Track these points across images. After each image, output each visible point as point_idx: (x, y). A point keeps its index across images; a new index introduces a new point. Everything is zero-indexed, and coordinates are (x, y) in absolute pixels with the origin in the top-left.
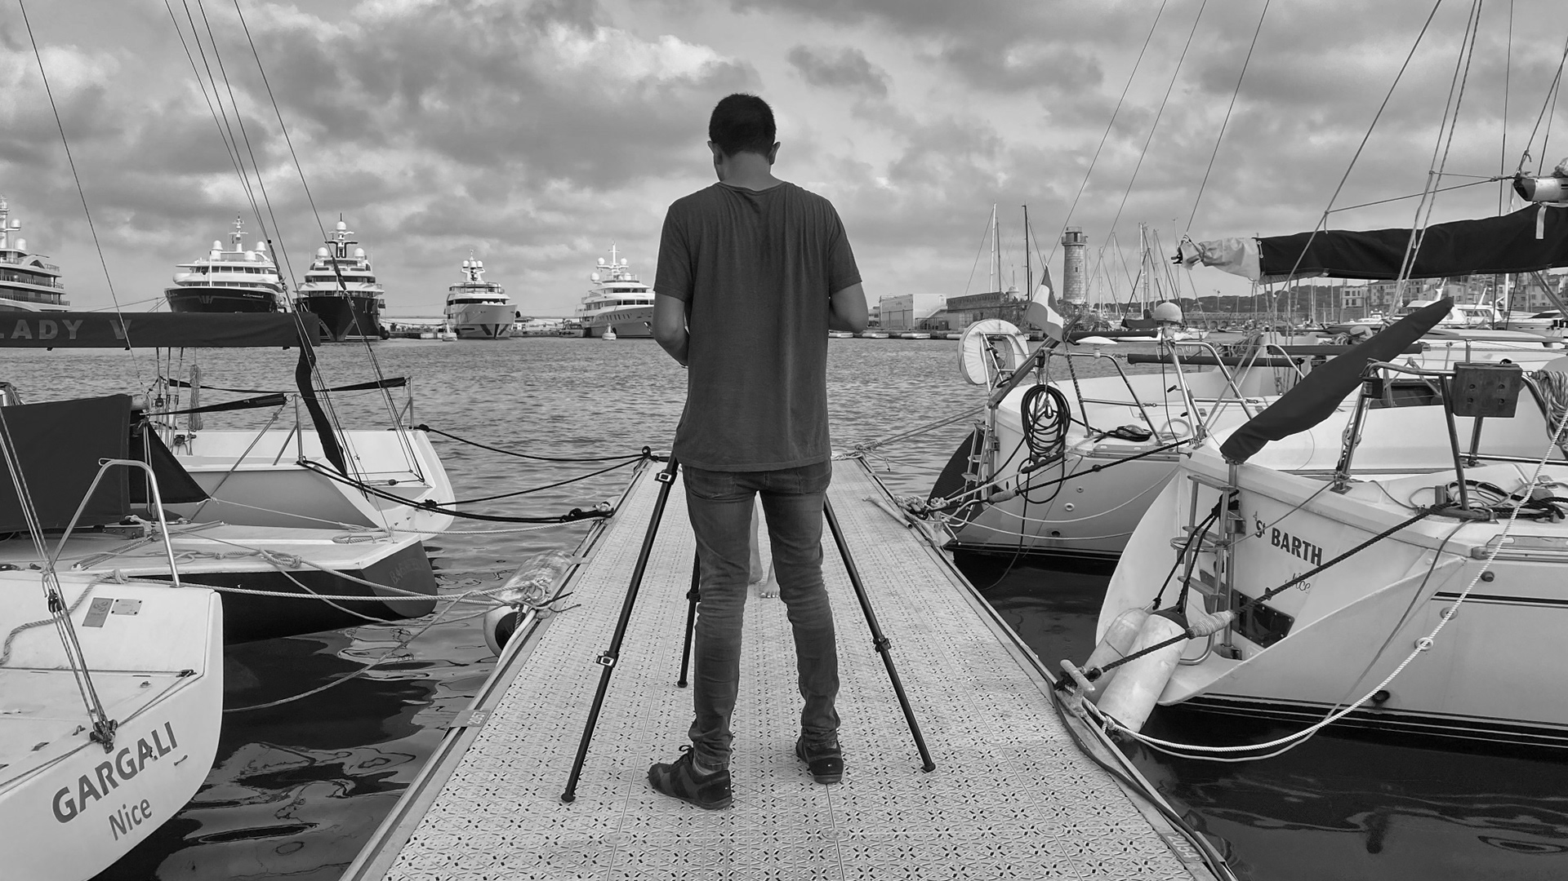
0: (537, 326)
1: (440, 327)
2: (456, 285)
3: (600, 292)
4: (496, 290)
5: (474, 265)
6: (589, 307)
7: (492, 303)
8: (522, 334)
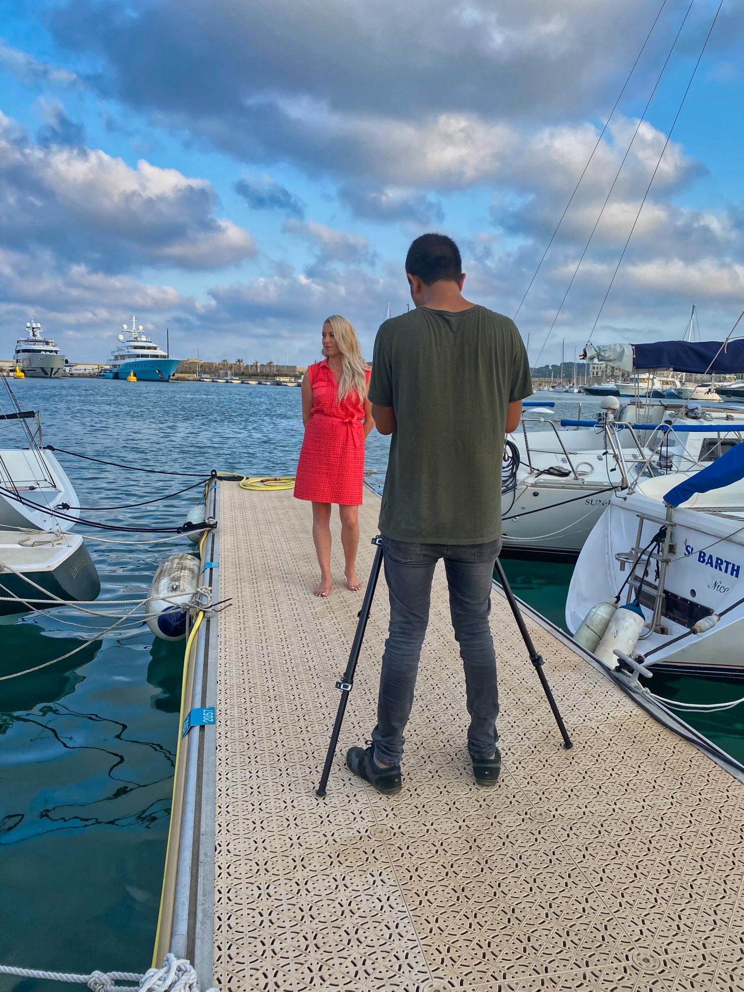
0: (80, 370)
1: (11, 368)
2: (21, 339)
3: (124, 348)
4: (51, 344)
5: (34, 325)
6: (116, 358)
7: (48, 353)
8: (69, 375)
